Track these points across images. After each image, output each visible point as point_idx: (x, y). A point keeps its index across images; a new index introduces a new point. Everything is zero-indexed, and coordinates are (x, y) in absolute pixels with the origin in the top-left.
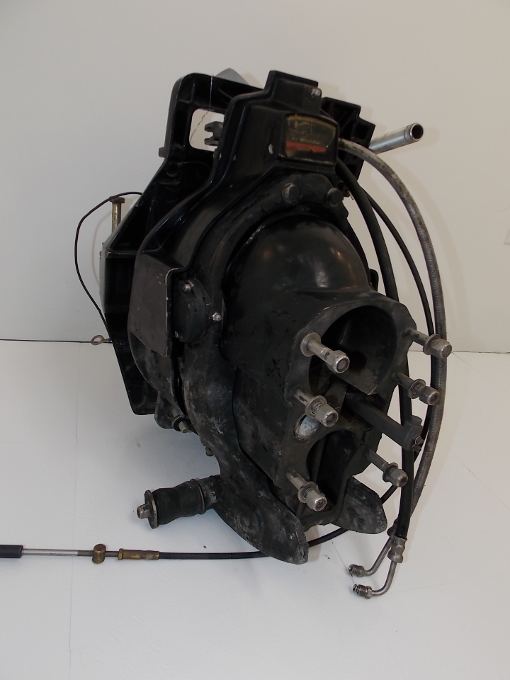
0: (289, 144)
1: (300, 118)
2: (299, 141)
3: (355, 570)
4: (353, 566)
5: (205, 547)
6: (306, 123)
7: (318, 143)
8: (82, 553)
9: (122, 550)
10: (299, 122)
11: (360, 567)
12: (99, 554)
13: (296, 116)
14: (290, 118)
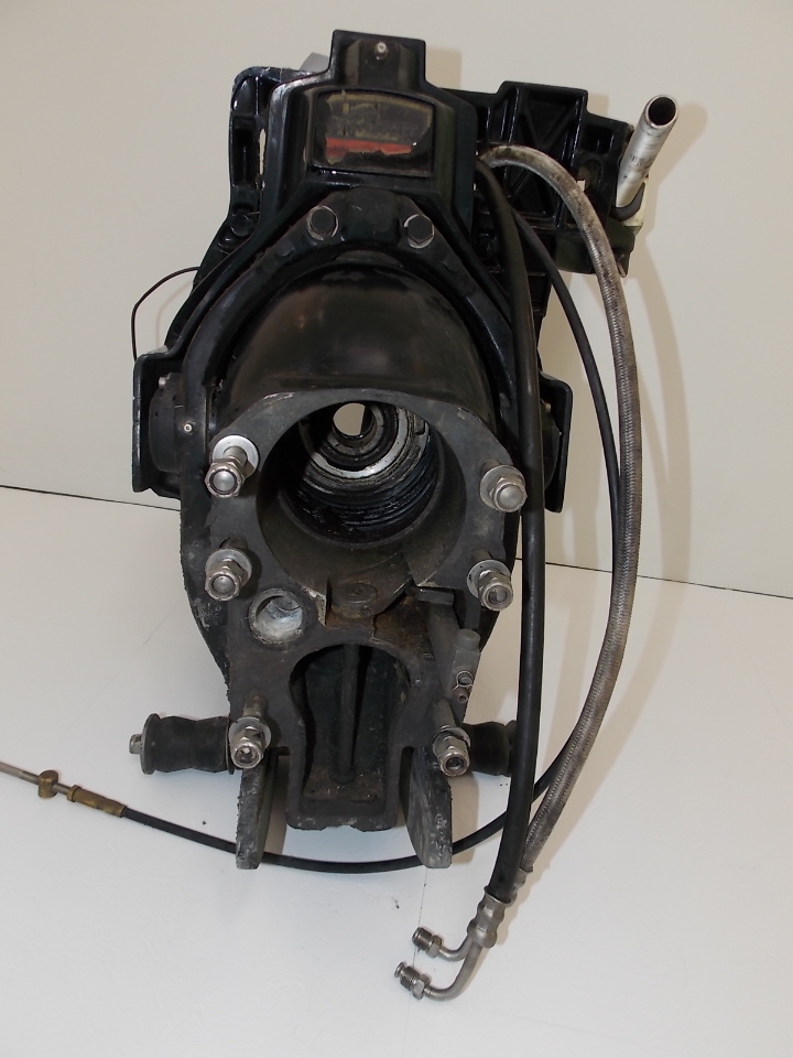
0: (331, 142)
1: (352, 97)
2: (353, 136)
3: (425, 940)
4: (422, 931)
5: (204, 823)
6: (367, 105)
7: (395, 139)
8: (26, 776)
9: (77, 788)
10: (352, 104)
11: (438, 940)
12: (49, 784)
13: (344, 93)
14: (333, 99)
